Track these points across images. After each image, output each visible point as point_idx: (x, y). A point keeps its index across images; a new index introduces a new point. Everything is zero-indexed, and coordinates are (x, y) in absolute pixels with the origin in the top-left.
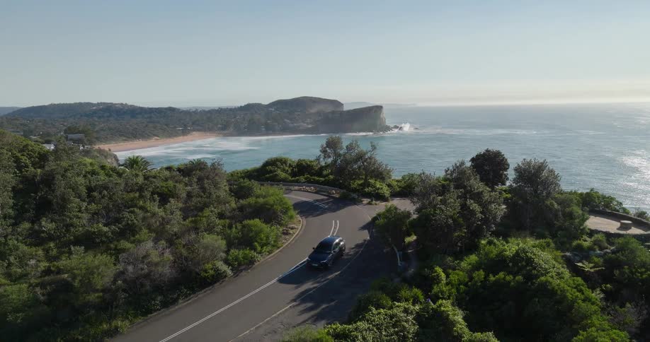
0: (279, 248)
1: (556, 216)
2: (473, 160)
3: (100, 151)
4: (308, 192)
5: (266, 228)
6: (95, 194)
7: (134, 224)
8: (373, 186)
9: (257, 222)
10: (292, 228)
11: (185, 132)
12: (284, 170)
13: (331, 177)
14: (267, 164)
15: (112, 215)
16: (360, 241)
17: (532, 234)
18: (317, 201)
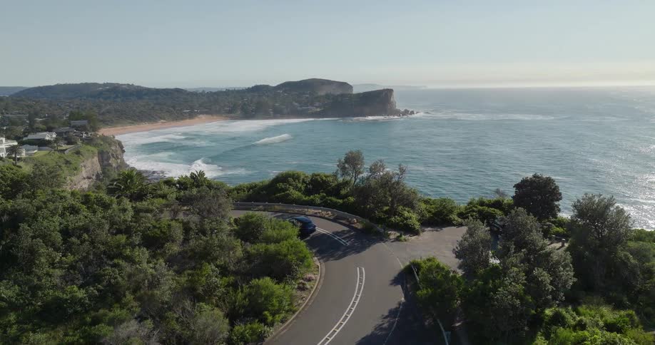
0: (294, 312)
1: (633, 273)
2: (518, 186)
3: (104, 138)
4: (324, 218)
5: (277, 288)
6: (74, 239)
7: (117, 283)
8: (401, 215)
9: (267, 281)
10: (309, 280)
11: (192, 115)
12: (296, 188)
13: (352, 199)
14: (278, 179)
15: (91, 269)
16: (394, 306)
17: (609, 301)
18: (337, 233)
